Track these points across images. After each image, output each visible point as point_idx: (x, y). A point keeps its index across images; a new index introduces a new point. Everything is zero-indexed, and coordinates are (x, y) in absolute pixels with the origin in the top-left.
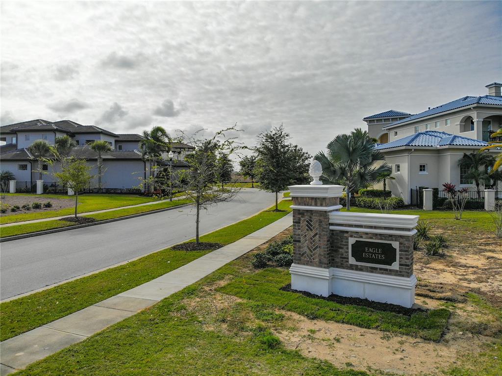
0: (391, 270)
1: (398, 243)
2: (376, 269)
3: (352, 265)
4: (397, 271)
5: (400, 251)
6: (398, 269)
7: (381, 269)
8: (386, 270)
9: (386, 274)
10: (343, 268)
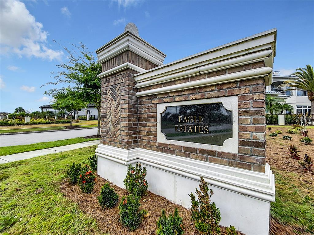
0: (221, 154)
1: (235, 100)
2: (194, 150)
3: (160, 144)
4: (234, 155)
5: (240, 114)
6: (236, 152)
7: (202, 151)
8: (212, 153)
9: (211, 161)
10: (151, 148)
